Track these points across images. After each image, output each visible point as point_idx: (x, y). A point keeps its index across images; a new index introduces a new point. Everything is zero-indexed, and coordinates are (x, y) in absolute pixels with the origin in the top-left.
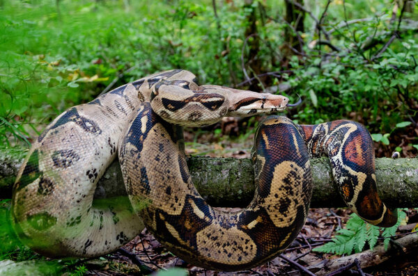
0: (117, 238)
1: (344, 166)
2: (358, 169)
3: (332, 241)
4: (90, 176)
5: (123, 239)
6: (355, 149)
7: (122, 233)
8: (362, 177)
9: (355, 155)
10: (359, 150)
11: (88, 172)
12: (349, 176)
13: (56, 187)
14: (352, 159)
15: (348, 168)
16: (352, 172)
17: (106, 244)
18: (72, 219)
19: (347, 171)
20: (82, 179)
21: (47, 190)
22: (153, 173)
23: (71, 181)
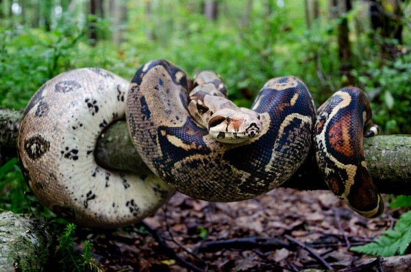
0: (127, 205)
1: (328, 154)
2: (345, 160)
3: (375, 242)
4: (90, 105)
5: (133, 207)
6: (341, 134)
7: (132, 201)
8: (351, 169)
9: (341, 142)
10: (346, 137)
11: (87, 101)
12: (335, 168)
13: (52, 109)
14: (337, 148)
15: (333, 159)
16: (339, 165)
17: (114, 205)
18: (67, 149)
19: (333, 163)
20: (80, 104)
21: (43, 112)
22: (152, 98)
23: (68, 104)
